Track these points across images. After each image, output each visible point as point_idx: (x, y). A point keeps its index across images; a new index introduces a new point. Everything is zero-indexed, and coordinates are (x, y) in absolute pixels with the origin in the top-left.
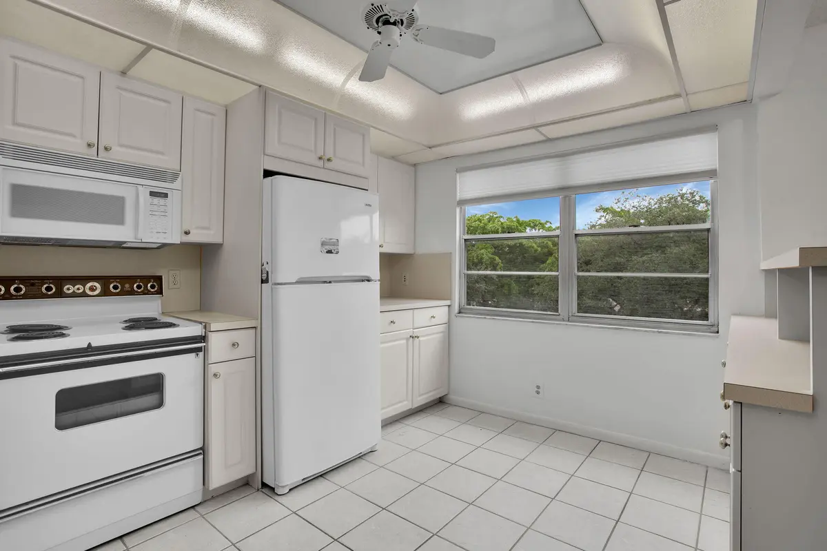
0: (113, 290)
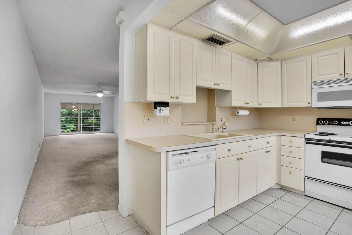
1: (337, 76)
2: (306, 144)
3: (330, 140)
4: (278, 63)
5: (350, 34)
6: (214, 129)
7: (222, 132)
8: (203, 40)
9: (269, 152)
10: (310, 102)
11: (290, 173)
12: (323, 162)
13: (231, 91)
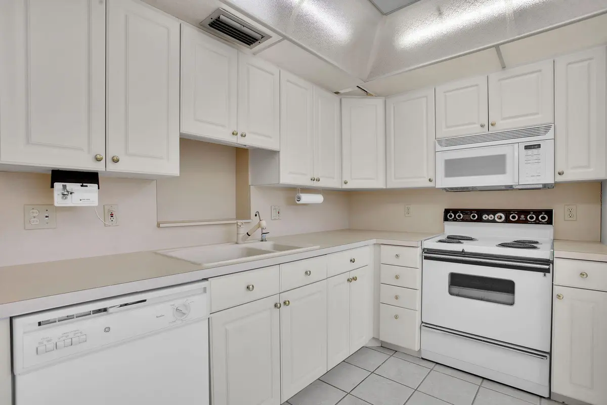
0: (511, 219)
1: (476, 130)
2: (424, 260)
3: (463, 251)
4: (379, 102)
5: (496, 43)
6: (241, 236)
7: (262, 241)
8: (201, 27)
9: (355, 279)
10: (433, 178)
11: (396, 317)
12: (451, 294)
13: (279, 152)
